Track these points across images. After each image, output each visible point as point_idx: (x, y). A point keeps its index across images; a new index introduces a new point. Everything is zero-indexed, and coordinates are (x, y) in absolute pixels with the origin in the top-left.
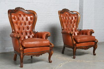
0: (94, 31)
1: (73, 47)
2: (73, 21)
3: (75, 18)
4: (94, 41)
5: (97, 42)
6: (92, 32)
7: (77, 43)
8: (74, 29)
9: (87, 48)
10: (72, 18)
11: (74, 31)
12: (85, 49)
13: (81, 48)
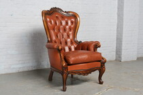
0: (101, 44)
1: (63, 71)
2: (67, 27)
3: (72, 22)
6: (97, 46)
8: (69, 40)
10: (67, 23)
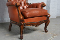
4: (46, 16)
5: (50, 16)
7: (25, 18)
9: (38, 24)
11: (23, 5)
12: (36, 26)
13: (30, 25)
